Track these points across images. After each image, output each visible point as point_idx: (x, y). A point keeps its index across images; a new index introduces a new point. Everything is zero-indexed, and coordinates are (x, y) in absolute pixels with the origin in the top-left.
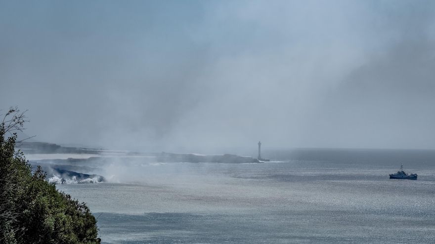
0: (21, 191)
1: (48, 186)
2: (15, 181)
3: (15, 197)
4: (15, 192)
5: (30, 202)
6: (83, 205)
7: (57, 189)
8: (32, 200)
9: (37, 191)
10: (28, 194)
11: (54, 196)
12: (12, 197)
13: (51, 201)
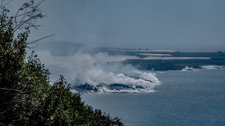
0: (35, 103)
1: (70, 98)
2: (29, 91)
3: (29, 111)
4: (28, 105)
5: (48, 117)
6: (115, 120)
7: (82, 101)
8: (50, 115)
9: (57, 103)
10: (46, 108)
11: (78, 109)
12: (25, 111)
13: (74, 116)
